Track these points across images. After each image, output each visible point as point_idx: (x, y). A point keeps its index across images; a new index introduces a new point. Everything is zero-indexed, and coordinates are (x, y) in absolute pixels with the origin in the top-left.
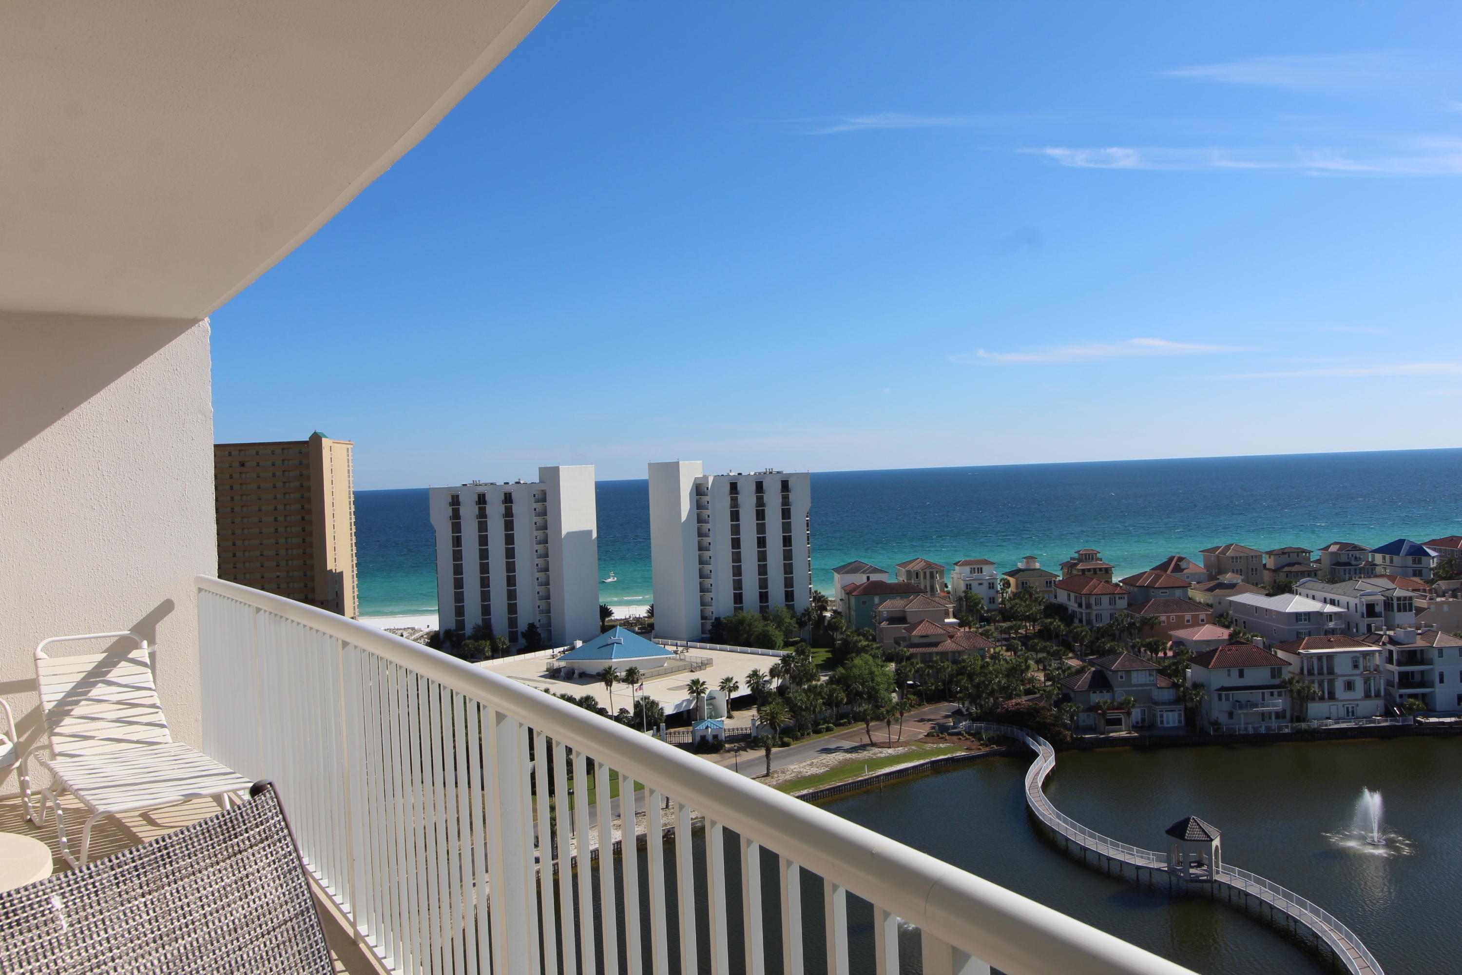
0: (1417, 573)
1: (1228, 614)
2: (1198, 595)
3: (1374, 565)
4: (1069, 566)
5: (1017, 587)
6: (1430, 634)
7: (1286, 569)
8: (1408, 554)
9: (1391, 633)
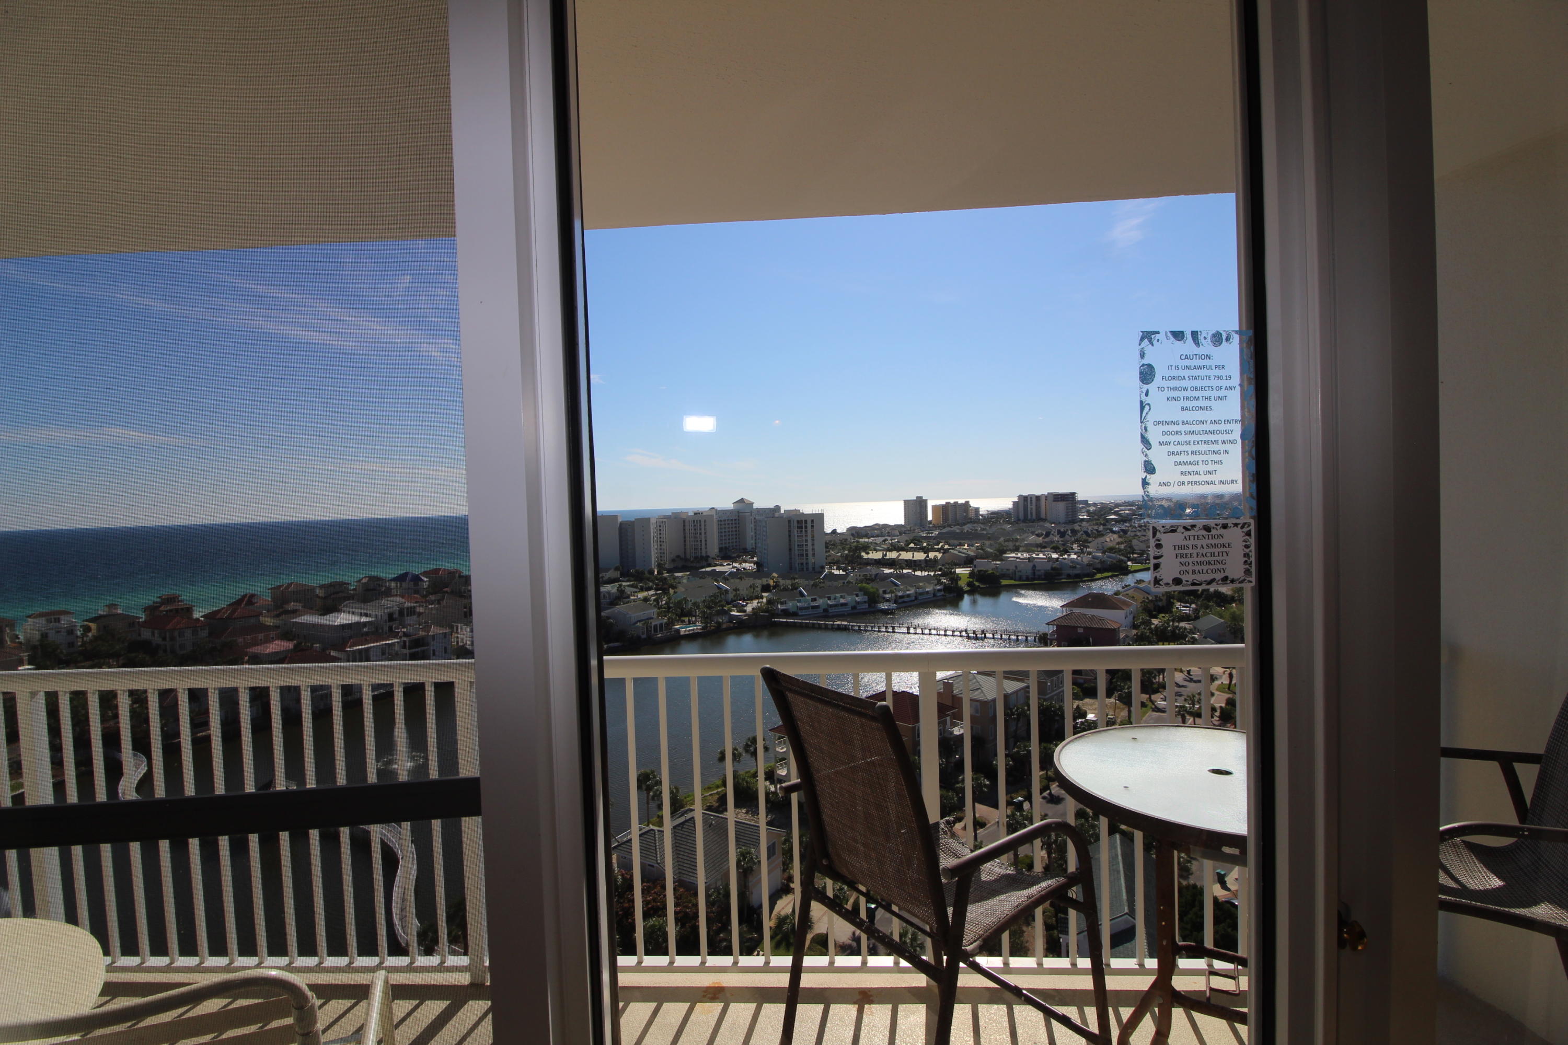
0: (416, 592)
1: (291, 631)
2: (268, 621)
3: (389, 589)
4: (151, 610)
5: (98, 629)
6: (427, 628)
7: (333, 596)
8: (411, 581)
9: (405, 630)
